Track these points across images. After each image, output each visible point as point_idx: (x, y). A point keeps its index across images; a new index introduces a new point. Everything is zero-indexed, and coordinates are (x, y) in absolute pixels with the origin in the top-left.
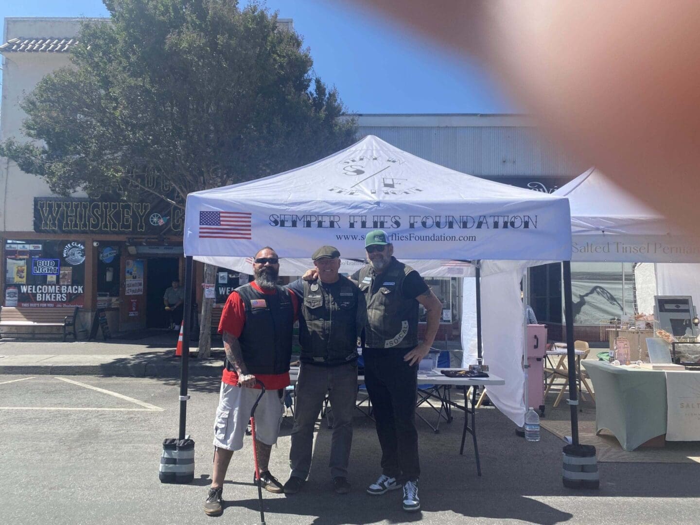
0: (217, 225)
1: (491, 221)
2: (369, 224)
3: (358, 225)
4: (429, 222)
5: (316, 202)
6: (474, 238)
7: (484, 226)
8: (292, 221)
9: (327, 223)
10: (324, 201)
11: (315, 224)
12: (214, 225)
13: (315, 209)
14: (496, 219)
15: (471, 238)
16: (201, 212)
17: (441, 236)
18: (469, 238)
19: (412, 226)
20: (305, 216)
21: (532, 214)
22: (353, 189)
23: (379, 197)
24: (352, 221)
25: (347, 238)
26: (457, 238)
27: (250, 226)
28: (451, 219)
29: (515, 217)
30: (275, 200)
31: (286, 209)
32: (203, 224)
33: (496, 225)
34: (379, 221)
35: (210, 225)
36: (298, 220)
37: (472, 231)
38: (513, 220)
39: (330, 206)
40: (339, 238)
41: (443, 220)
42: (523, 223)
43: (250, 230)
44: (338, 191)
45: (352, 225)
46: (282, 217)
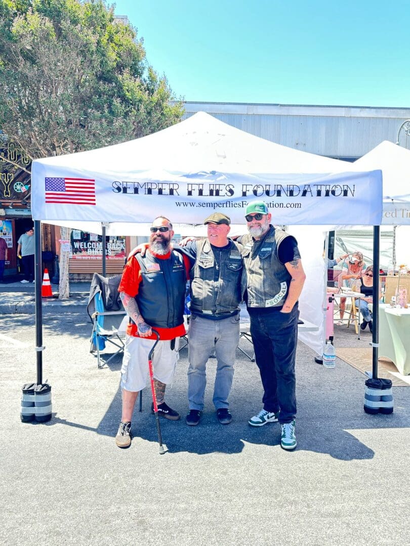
0: (62, 191)
1: (314, 190)
2: (206, 192)
3: (195, 193)
4: (260, 191)
6: (299, 205)
7: (308, 194)
8: (134, 188)
9: (166, 191)
11: (155, 191)
12: (59, 191)
13: (155, 177)
14: (319, 188)
15: (297, 205)
16: (46, 178)
17: (270, 203)
18: (295, 205)
19: (244, 194)
20: (146, 184)
21: (350, 183)
23: (213, 167)
24: (190, 190)
25: (185, 204)
26: (285, 205)
27: (94, 192)
28: (279, 188)
29: (336, 186)
31: (128, 177)
32: (49, 190)
33: (319, 193)
34: (215, 189)
35: (56, 190)
36: (139, 187)
37: (298, 199)
38: (334, 189)
39: (170, 175)
40: (178, 204)
41: (272, 189)
42: (343, 192)
43: (94, 196)
45: (190, 193)
46: (125, 184)
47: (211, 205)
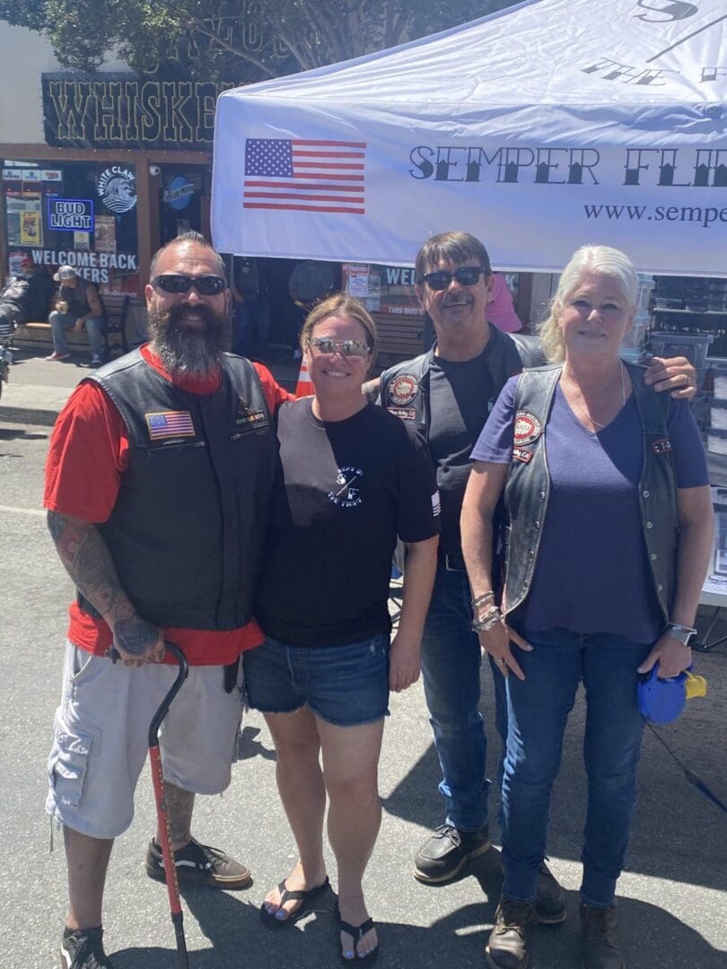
0: (285, 175)
2: (685, 173)
3: (650, 178)
5: (535, 111)
8: (468, 164)
10: (560, 108)
11: (528, 172)
12: (277, 175)
13: (533, 129)
16: (248, 140)
20: (504, 151)
22: (652, 65)
23: (720, 94)
24: (633, 166)
25: (614, 213)
30: (426, 106)
31: (455, 131)
32: (253, 174)
34: (713, 165)
35: (269, 174)
36: (483, 161)
39: (575, 121)
40: (591, 212)
43: (361, 189)
44: (608, 72)
45: (632, 177)
46: (444, 152)
47: (696, 213)
